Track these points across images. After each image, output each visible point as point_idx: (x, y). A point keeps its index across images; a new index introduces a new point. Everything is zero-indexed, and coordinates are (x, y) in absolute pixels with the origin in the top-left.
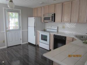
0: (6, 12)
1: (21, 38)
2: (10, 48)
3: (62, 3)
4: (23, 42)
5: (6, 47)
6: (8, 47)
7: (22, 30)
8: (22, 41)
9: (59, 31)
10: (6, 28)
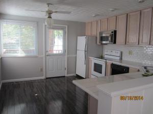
0: (47, 29)
1: (66, 67)
2: (49, 79)
3: (127, 15)
4: (68, 73)
5: (43, 77)
6: (47, 78)
7: (68, 54)
8: (66, 71)
9: (124, 58)
10: (46, 52)
